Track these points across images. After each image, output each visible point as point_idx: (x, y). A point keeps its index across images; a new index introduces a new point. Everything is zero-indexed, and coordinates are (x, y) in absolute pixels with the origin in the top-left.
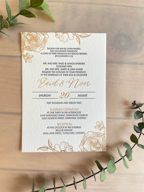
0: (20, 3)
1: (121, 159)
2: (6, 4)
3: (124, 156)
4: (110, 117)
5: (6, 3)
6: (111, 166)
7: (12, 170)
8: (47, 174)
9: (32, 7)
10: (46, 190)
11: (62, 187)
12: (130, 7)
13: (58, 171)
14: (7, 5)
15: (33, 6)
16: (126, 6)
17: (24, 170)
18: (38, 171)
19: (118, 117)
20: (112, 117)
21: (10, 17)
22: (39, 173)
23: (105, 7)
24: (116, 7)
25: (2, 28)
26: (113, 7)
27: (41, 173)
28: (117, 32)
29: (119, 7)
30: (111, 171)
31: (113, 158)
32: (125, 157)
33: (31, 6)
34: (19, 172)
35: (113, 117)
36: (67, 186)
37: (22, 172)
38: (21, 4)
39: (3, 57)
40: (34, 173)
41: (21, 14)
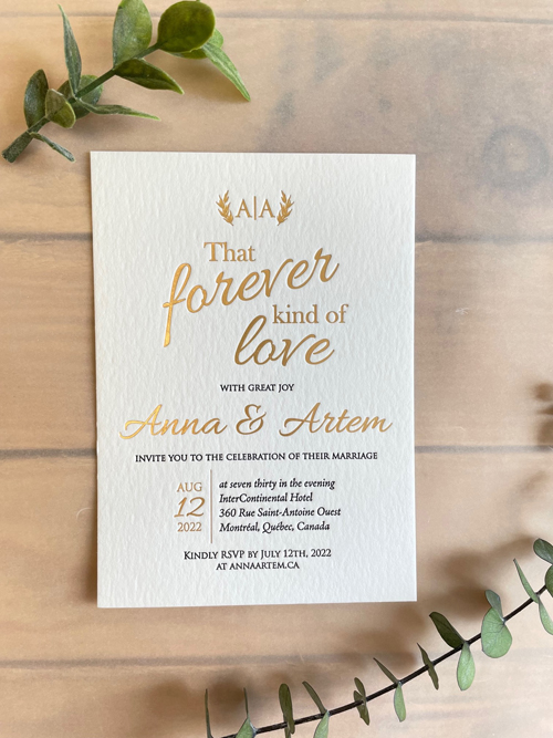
0: (118, 28)
1: (530, 601)
2: (66, 32)
3: (541, 591)
4: (480, 444)
5: (65, 27)
6: (495, 630)
7: (124, 662)
8: (254, 672)
9: (166, 50)
10: (258, 733)
11: (314, 718)
12: (537, 21)
13: (296, 658)
14: (66, 38)
15: (167, 45)
16: (521, 21)
17: (167, 661)
18: (221, 660)
19: (511, 443)
20: (486, 444)
21: (78, 82)
22: (224, 667)
23: (443, 25)
24: (484, 25)
25: (44, 122)
26: (473, 25)
27: (230, 667)
28: (491, 121)
29: (493, 24)
30: (495, 649)
31: (497, 597)
32: (542, 597)
33: (160, 45)
34: (152, 668)
35: (490, 443)
36: (333, 713)
37: (160, 669)
38: (122, 33)
39: (62, 242)
40: (205, 669)
41: (122, 76)
